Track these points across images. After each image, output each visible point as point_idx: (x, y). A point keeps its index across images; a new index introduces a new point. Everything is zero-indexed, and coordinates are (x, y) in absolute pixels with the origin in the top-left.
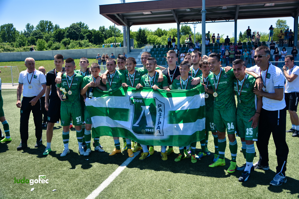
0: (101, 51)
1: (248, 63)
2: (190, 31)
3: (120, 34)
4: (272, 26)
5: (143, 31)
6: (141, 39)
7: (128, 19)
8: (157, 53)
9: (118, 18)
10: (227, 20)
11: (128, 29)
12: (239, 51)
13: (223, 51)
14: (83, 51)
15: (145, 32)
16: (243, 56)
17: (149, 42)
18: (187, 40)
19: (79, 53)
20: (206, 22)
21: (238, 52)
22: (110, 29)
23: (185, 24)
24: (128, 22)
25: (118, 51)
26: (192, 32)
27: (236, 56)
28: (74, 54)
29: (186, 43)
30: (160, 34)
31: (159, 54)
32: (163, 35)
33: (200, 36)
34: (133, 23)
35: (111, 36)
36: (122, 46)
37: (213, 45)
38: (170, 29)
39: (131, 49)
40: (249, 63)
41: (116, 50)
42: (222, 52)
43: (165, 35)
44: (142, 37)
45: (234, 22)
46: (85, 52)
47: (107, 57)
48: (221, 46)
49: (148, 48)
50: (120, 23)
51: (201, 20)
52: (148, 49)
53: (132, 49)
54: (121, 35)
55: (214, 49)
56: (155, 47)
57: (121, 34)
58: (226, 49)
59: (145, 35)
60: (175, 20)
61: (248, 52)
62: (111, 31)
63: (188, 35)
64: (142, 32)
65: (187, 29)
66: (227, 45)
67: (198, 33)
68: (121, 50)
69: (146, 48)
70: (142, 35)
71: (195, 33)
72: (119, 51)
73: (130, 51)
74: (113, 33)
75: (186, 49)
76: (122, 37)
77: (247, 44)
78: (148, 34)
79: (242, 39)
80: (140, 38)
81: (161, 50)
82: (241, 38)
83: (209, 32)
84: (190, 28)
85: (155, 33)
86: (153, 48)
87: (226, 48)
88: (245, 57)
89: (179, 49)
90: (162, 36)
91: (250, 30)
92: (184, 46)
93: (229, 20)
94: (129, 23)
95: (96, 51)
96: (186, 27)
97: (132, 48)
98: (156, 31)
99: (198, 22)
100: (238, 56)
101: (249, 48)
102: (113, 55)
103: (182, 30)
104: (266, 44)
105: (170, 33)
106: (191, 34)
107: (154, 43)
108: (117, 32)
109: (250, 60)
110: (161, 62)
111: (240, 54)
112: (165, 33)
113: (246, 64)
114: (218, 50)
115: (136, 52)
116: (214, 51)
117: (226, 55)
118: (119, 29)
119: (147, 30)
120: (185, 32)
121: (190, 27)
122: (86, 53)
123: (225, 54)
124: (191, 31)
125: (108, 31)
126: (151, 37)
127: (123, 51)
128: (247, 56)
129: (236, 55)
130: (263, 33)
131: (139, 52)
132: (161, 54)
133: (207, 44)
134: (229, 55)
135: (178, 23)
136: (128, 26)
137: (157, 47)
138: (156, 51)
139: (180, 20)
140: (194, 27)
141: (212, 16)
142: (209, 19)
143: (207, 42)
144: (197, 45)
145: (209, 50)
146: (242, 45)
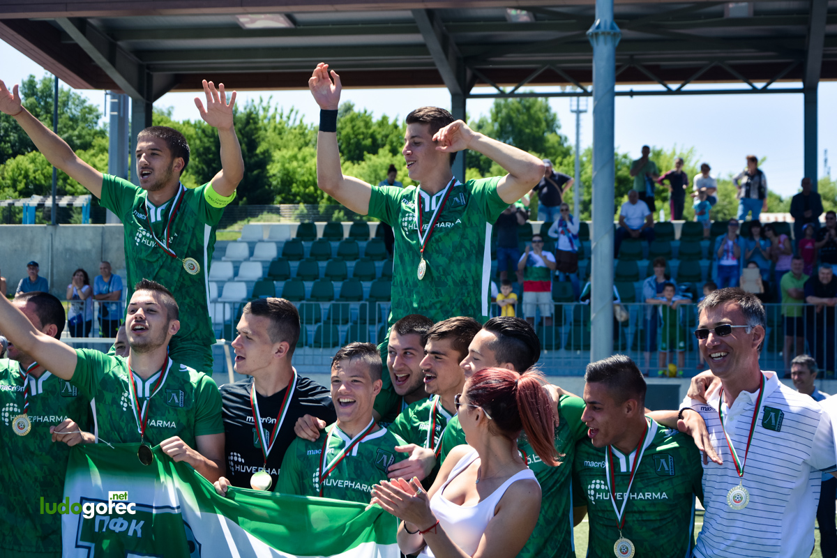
2: (553, 131)
3: (95, 134)
5: (248, 123)
7: (140, 53)
8: (322, 272)
10: (760, 86)
11: (143, 115)
12: (829, 275)
13: (728, 269)
15: (260, 129)
17: (279, 193)
22: (27, 95)
23: (502, 95)
24: (140, 67)
25: (71, 252)
26: (562, 140)
27: (813, 308)
30: (358, 144)
31: (330, 276)
32: (375, 152)
34: (176, 76)
36: (98, 217)
37: (672, 233)
41: (56, 244)
43: (387, 147)
48: (719, 238)
49: (266, 237)
50: (96, 79)
52: (261, 241)
54: (98, 141)
55: (681, 255)
56: (306, 230)
57: (101, 135)
58: (750, 257)
59: (255, 148)
60: (436, 72)
65: (531, 117)
68: (88, 245)
69: (254, 237)
71: (579, 147)
72: (79, 247)
76: (102, 150)
78: (280, 142)
81: (344, 256)
83: (646, 150)
86: (294, 235)
87: (746, 253)
94: (148, 73)
99: (579, 90)
100: (821, 308)
102: (37, 277)
103: (496, 126)
106: (558, 148)
107: (311, 200)
108: (73, 119)
112: (387, 136)
114: (704, 263)
116: (680, 267)
118: (87, 104)
119: (274, 118)
124: (559, 132)
126: (295, 157)
127: (103, 250)
129: (811, 301)
132: (343, 278)
133: (631, 223)
135: (459, 90)
136: (139, 96)
137: (320, 235)
138: (317, 255)
139: (469, 73)
140: (575, 108)
141: (670, 58)
142: (644, 72)
143: (635, 214)
144: (566, 231)
145: (643, 264)
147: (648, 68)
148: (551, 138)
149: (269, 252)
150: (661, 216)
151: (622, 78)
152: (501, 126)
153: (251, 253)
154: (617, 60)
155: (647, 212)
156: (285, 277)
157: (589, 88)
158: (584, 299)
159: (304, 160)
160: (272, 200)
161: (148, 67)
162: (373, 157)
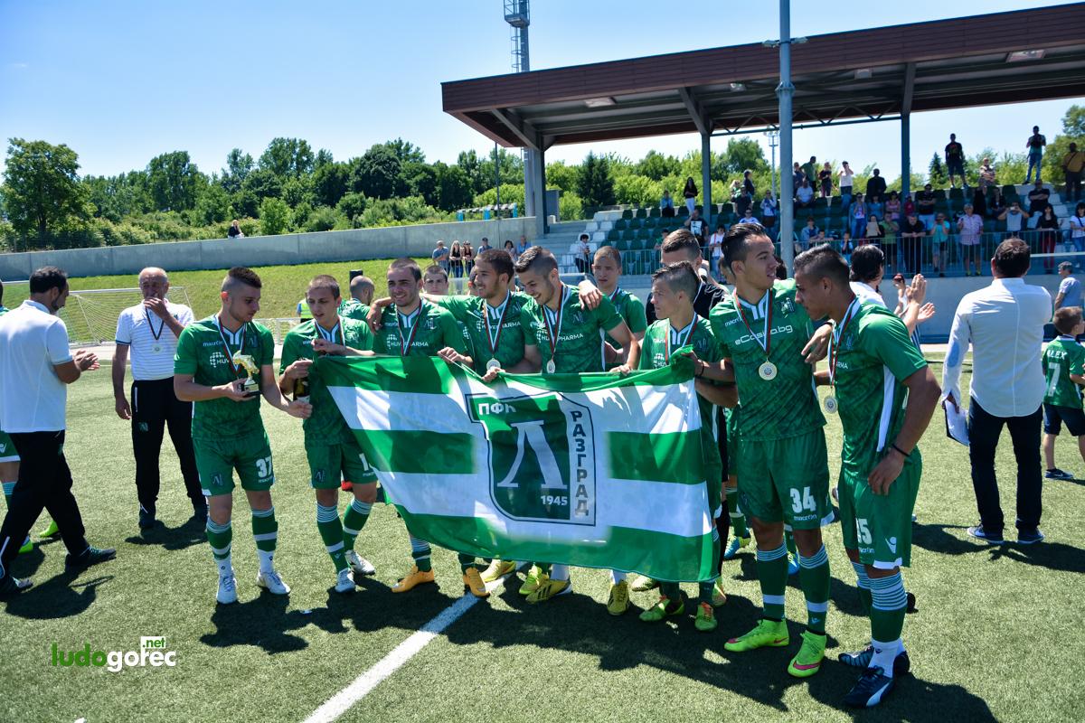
0: (454, 232)
1: (948, 261)
2: (760, 157)
4: (1037, 129)
5: (602, 164)
6: (595, 188)
7: (536, 125)
8: (636, 235)
9: (503, 124)
10: (875, 117)
11: (540, 159)
12: (915, 221)
13: (859, 221)
14: (395, 235)
15: (607, 167)
16: (931, 239)
17: (619, 198)
19: (382, 239)
21: (910, 226)
22: (492, 158)
23: (730, 133)
24: (537, 133)
26: (765, 162)
27: (906, 239)
28: (365, 243)
29: (733, 199)
30: (657, 171)
31: (640, 237)
32: (667, 175)
34: (556, 136)
37: (826, 203)
38: (691, 154)
39: (549, 223)
40: (954, 261)
41: (501, 229)
42: (858, 227)
43: (673, 172)
44: (596, 184)
45: (900, 121)
46: (401, 235)
47: (467, 252)
48: (852, 204)
50: (515, 142)
52: (606, 221)
53: (555, 222)
55: (831, 214)
56: (627, 214)
58: (872, 213)
59: (606, 177)
60: (693, 123)
61: (947, 225)
62: (495, 165)
64: (597, 166)
65: (748, 151)
66: (876, 203)
68: (517, 229)
69: (600, 219)
70: (598, 175)
71: (775, 165)
72: (512, 230)
73: (547, 230)
77: (948, 196)
78: (618, 173)
79: (942, 178)
80: (592, 187)
81: (647, 226)
82: (938, 176)
83: (813, 159)
84: (758, 146)
85: (641, 169)
86: (621, 217)
87: (869, 210)
88: (937, 241)
89: (708, 221)
90: (665, 179)
91: (959, 146)
93: (883, 117)
94: (543, 137)
95: (436, 234)
96: (745, 145)
97: (553, 219)
98: (643, 163)
99: (771, 127)
100: (912, 239)
101: (954, 207)
102: (488, 246)
103: (730, 157)
104: (1018, 192)
105: (690, 167)
106: (764, 167)
107: (636, 202)
109: (958, 249)
110: (647, 264)
111: (918, 232)
112: (673, 166)
113: (942, 263)
114: (844, 218)
115: (561, 235)
116: (831, 221)
117: (870, 237)
119: (616, 161)
120: (741, 162)
121: (759, 143)
122: (406, 239)
123: (865, 231)
124: (764, 158)
125: (488, 165)
126: (626, 181)
127: (524, 230)
128: (944, 239)
129: (905, 235)
130: (1015, 157)
132: (647, 237)
133: (804, 199)
134: (879, 236)
135: (706, 132)
136: (536, 148)
137: (634, 216)
138: (633, 226)
139: (711, 123)
140: (771, 144)
141: (822, 106)
142: (809, 114)
143: (805, 194)
144: (769, 205)
146: (933, 201)
147: (811, 112)
148: (758, 161)
149: (609, 226)
150: (820, 194)
151: (795, 120)
152: (732, 157)
153: (599, 228)
154: (793, 109)
155: (812, 193)
156: (617, 239)
157: (777, 126)
159: (631, 181)
160: (615, 203)
161: (541, 133)
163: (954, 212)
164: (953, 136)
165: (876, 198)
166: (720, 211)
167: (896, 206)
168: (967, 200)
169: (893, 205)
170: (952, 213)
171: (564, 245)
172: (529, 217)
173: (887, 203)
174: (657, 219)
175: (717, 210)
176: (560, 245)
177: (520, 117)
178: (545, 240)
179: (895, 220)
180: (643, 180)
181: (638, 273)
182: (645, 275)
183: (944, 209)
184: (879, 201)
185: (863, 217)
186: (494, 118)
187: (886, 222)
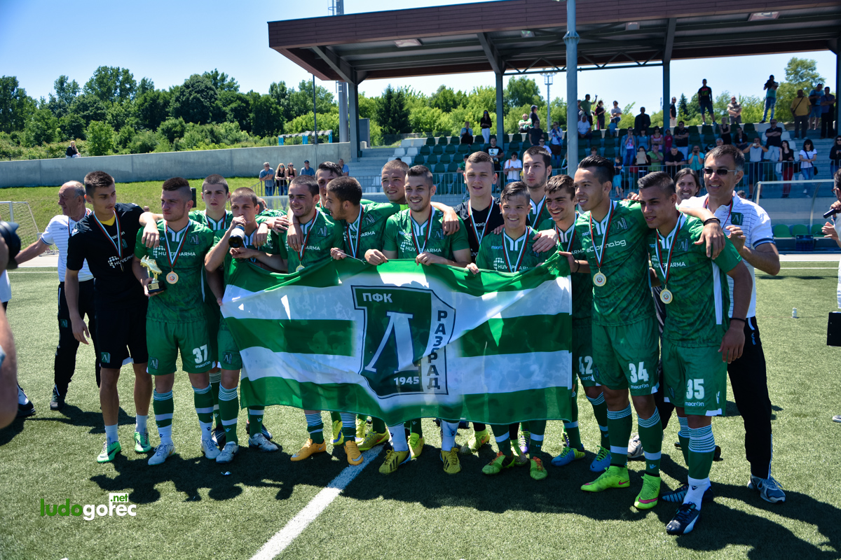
0: (275, 155)
2: (536, 94)
3: (332, 105)
4: (772, 77)
5: (399, 97)
6: (393, 118)
7: (351, 62)
8: (439, 160)
9: (322, 60)
10: (642, 63)
11: (354, 91)
12: (676, 152)
13: (629, 151)
14: (222, 157)
15: (404, 99)
17: (414, 128)
18: (526, 120)
19: (210, 160)
20: (578, 67)
21: (672, 156)
22: (301, 89)
23: (520, 73)
24: (351, 69)
26: (540, 98)
27: (669, 167)
28: (194, 163)
29: (523, 131)
30: (447, 104)
31: (443, 162)
32: (455, 108)
33: (563, 108)
34: (368, 72)
35: (304, 111)
36: (335, 139)
37: (601, 135)
38: (476, 89)
39: (361, 148)
41: (318, 153)
42: (628, 156)
43: (461, 106)
44: (394, 114)
45: (662, 67)
46: (227, 157)
47: (291, 173)
48: (624, 137)
49: (412, 145)
50: (331, 75)
51: (563, 62)
52: (410, 147)
53: (366, 147)
54: (333, 108)
55: (605, 145)
56: (430, 141)
57: (335, 105)
58: (640, 145)
59: (402, 108)
60: (489, 64)
61: (701, 156)
62: (303, 95)
63: (528, 106)
64: (395, 98)
65: (526, 89)
66: (643, 136)
67: (558, 99)
68: (332, 152)
69: (406, 145)
70: (395, 106)
71: (548, 101)
72: (328, 153)
73: (360, 154)
74: (309, 102)
75: (521, 147)
76: (335, 112)
77: (700, 132)
78: (413, 105)
79: (687, 116)
80: (390, 117)
81: (448, 152)
82: (685, 114)
83: (588, 97)
84: (534, 84)
85: (433, 102)
86: (425, 144)
87: (637, 143)
89: (502, 148)
91: (709, 90)
92: (517, 137)
93: (648, 63)
94: (355, 72)
95: (259, 156)
96: (524, 83)
97: (364, 145)
98: (434, 97)
99: (556, 69)
100: (674, 167)
101: (706, 141)
102: (309, 168)
103: (511, 93)
104: (756, 129)
105: (475, 101)
106: (539, 102)
107: (429, 131)
108: (322, 99)
110: (450, 186)
112: (461, 100)
114: (616, 148)
115: (374, 159)
117: (639, 165)
119: (411, 94)
120: (520, 98)
121: (536, 82)
122: (232, 160)
123: (635, 160)
124: (539, 94)
125: (297, 96)
126: (420, 112)
127: (339, 155)
128: (699, 167)
129: (668, 163)
130: (747, 100)
131: (385, 158)
132: (448, 162)
133: (583, 131)
134: (646, 164)
135: (499, 71)
136: (351, 83)
137: (437, 143)
138: (436, 152)
139: (503, 64)
140: (547, 83)
141: (598, 52)
142: (586, 59)
143: (583, 127)
144: (556, 135)
145: (588, 150)
146: (686, 135)
147: (589, 57)
148: (535, 97)
149: (415, 152)
150: (595, 128)
152: (513, 93)
153: (406, 153)
154: (578, 54)
155: (589, 127)
157: (564, 68)
158: (564, 167)
159: (425, 112)
160: (411, 131)
161: (355, 68)
162: (455, 110)
163: (706, 145)
164: (705, 81)
165: (643, 132)
166: (511, 140)
167: (659, 139)
168: (716, 135)
169: (657, 138)
170: (704, 145)
171: (376, 168)
172: (342, 142)
173: (652, 136)
174: (457, 146)
175: (508, 139)
176: (372, 168)
177: (337, 54)
178: (358, 163)
179: (660, 151)
180: (436, 111)
181: (443, 193)
182: (448, 195)
183: (698, 142)
184: (646, 134)
185: (632, 147)
186: (314, 54)
187: (653, 152)
